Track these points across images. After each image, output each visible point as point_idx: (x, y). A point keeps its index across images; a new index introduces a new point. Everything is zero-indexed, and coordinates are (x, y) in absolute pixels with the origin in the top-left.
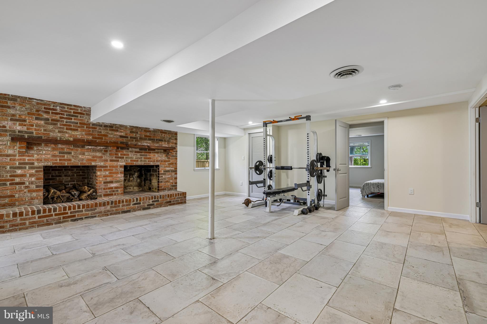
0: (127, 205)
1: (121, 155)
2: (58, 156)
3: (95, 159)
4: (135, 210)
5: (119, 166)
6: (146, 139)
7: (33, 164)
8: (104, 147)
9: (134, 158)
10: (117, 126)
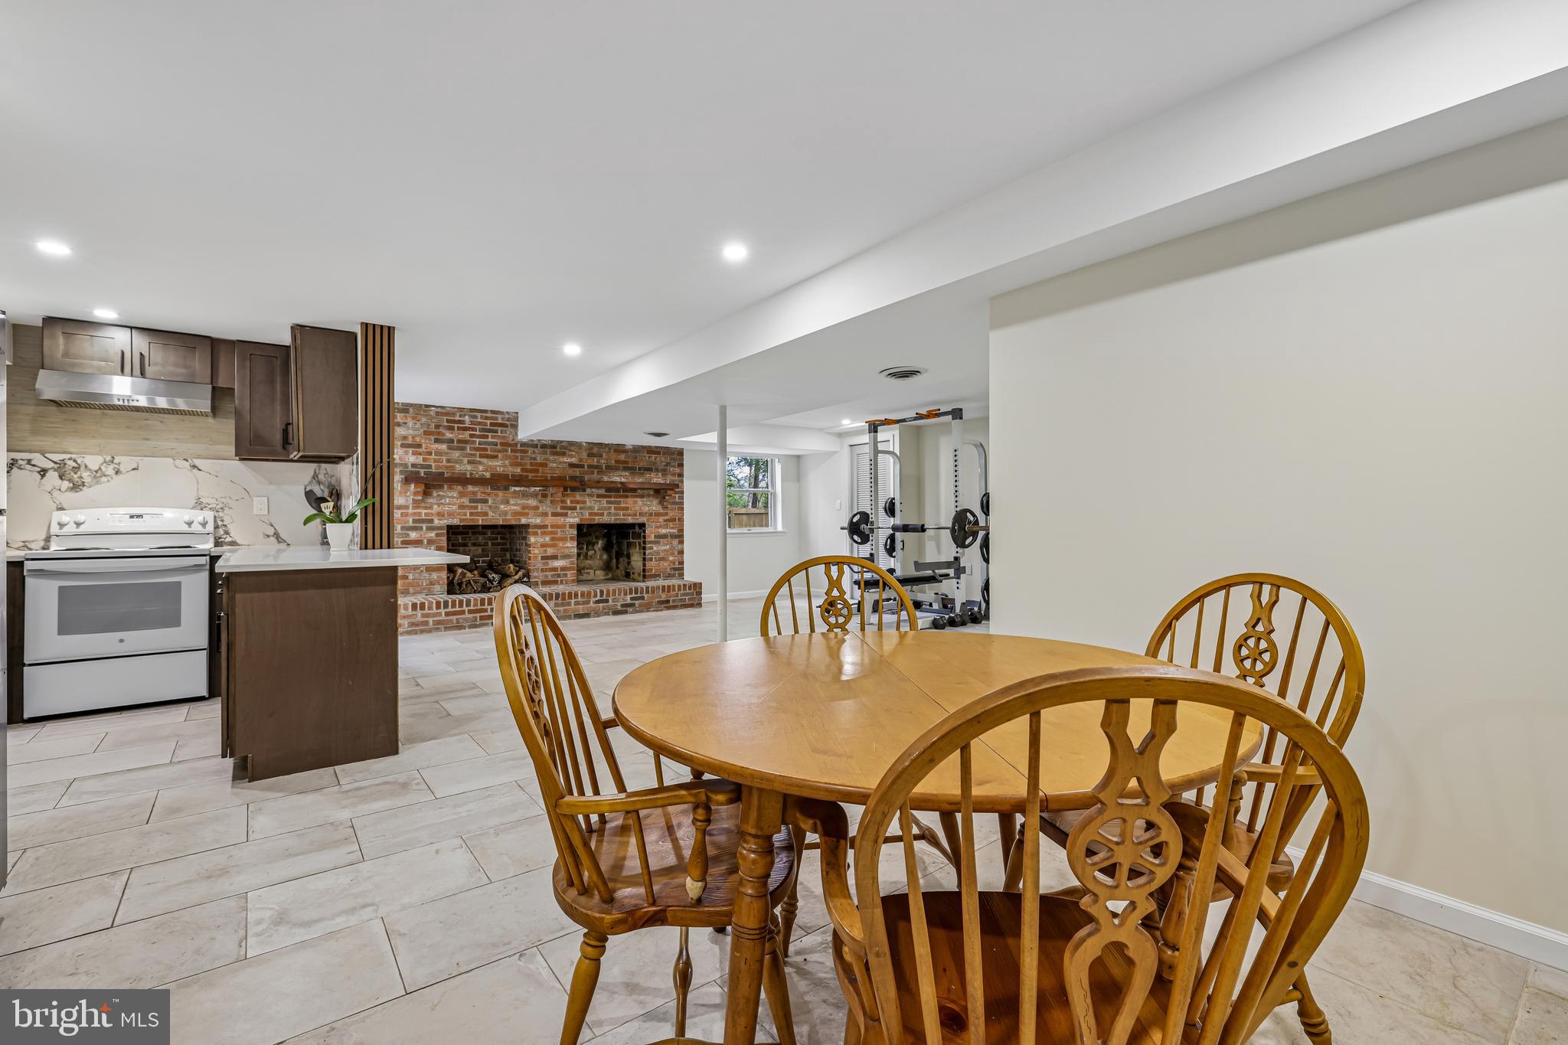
0: (583, 604)
1: (572, 502)
2: (467, 506)
3: (526, 511)
4: (599, 615)
5: (568, 526)
6: (617, 469)
7: (431, 521)
8: (541, 488)
9: (596, 508)
10: (563, 444)
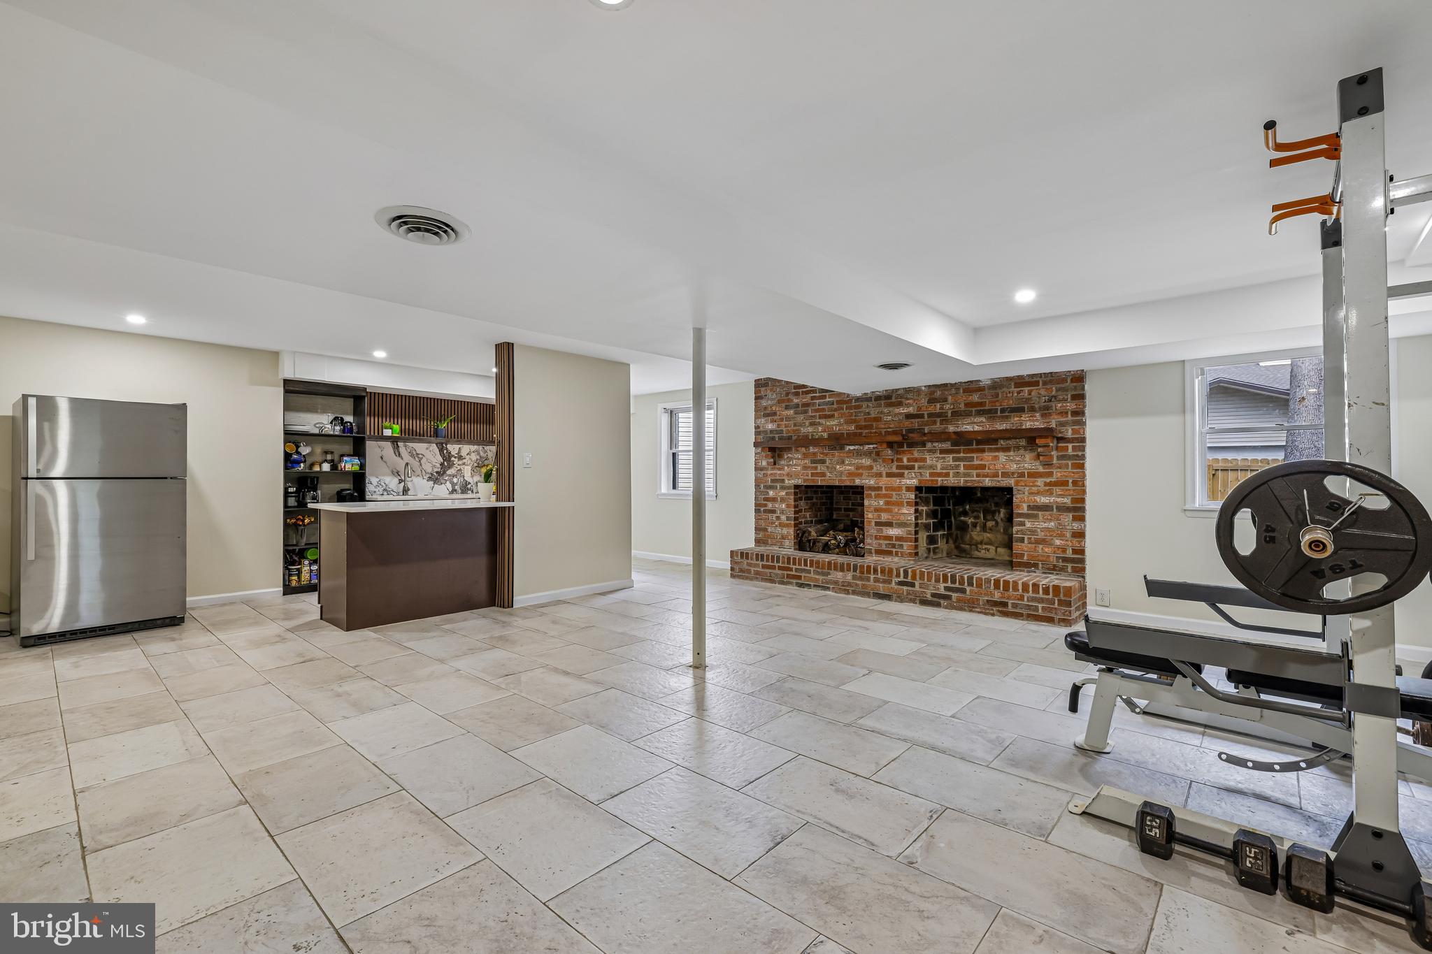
0: (884, 582)
1: (909, 460)
3: (861, 471)
4: (901, 599)
5: (904, 489)
6: (968, 414)
8: (875, 446)
9: (939, 467)
10: (899, 392)
